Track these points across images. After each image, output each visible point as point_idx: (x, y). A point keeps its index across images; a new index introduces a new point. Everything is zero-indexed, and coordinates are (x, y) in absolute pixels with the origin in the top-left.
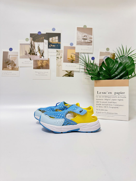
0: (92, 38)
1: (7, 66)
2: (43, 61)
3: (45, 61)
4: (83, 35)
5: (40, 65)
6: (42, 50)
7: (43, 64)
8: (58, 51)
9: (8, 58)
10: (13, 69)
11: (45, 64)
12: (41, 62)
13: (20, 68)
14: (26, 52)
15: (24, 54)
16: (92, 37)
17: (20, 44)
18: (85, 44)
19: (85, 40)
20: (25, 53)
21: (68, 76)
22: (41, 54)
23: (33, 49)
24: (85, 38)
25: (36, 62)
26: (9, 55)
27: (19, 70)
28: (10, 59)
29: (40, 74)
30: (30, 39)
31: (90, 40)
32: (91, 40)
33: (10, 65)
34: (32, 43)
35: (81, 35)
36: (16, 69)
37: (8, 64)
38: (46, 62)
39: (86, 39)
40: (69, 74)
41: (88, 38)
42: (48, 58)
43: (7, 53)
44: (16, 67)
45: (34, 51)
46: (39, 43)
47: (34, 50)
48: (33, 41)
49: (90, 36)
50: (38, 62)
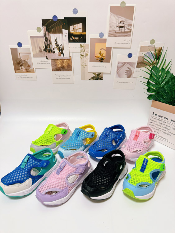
0: (131, 25)
1: (20, 68)
2: (63, 60)
3: (65, 61)
4: (118, 20)
5: (60, 65)
6: (61, 46)
7: (64, 65)
8: (83, 45)
9: (19, 57)
10: (27, 71)
11: (66, 64)
12: (61, 62)
13: (36, 69)
14: (40, 48)
15: (38, 52)
16: (132, 22)
17: (31, 37)
18: (120, 34)
19: (121, 28)
20: (39, 50)
21: (95, 80)
22: (60, 51)
23: (49, 44)
24: (121, 25)
25: (54, 61)
26: (20, 53)
27: (35, 72)
28: (21, 58)
29: (61, 78)
30: (43, 29)
31: (128, 29)
32: (130, 28)
33: (23, 67)
34: (47, 36)
35: (116, 20)
36: (31, 71)
37: (20, 65)
38: (67, 61)
39: (123, 27)
40: (97, 77)
41: (125, 25)
42: (70, 57)
43: (16, 49)
44: (30, 69)
45: (51, 47)
46: (56, 35)
47: (51, 45)
48: (47, 32)
49: (129, 21)
50: (57, 62)
